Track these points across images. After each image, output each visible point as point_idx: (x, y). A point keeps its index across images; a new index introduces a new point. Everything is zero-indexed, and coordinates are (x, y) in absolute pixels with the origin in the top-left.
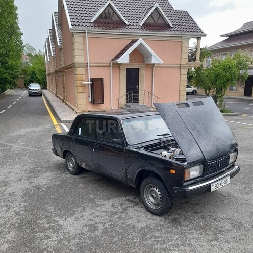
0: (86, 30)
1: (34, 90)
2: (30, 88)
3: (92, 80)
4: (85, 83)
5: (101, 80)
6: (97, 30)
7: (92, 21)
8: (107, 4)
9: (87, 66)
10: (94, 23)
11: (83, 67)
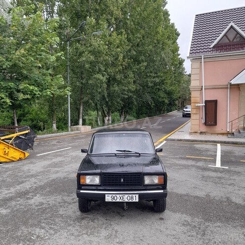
0: (203, 56)
1: (187, 111)
2: (185, 110)
3: (206, 102)
4: (199, 105)
5: (215, 102)
6: (214, 54)
7: (212, 46)
8: (228, 27)
9: (202, 89)
10: (214, 47)
11: (198, 90)
